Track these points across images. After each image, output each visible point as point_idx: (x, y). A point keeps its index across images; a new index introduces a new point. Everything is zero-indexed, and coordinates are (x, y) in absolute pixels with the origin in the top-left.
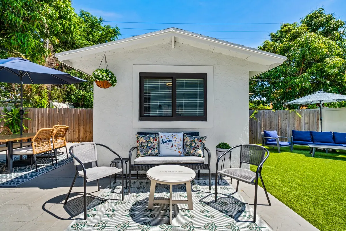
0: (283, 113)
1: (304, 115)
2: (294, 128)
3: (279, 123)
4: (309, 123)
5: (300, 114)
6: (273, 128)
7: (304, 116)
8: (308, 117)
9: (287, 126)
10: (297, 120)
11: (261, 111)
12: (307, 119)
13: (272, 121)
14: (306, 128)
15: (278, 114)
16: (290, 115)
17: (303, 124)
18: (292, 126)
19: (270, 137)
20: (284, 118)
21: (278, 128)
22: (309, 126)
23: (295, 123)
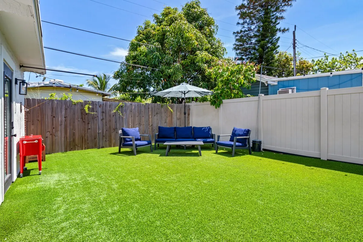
0: (154, 106)
1: (176, 109)
2: (166, 124)
3: (150, 119)
4: (181, 118)
5: (172, 108)
6: (143, 125)
7: (175, 111)
8: (180, 112)
9: (158, 122)
10: (169, 115)
11: (129, 104)
12: (178, 114)
13: (142, 116)
14: (178, 124)
15: (149, 108)
16: (162, 110)
17: (175, 120)
18: (164, 122)
19: (129, 135)
20: (156, 113)
21: (149, 124)
22: (181, 121)
23: (167, 119)
